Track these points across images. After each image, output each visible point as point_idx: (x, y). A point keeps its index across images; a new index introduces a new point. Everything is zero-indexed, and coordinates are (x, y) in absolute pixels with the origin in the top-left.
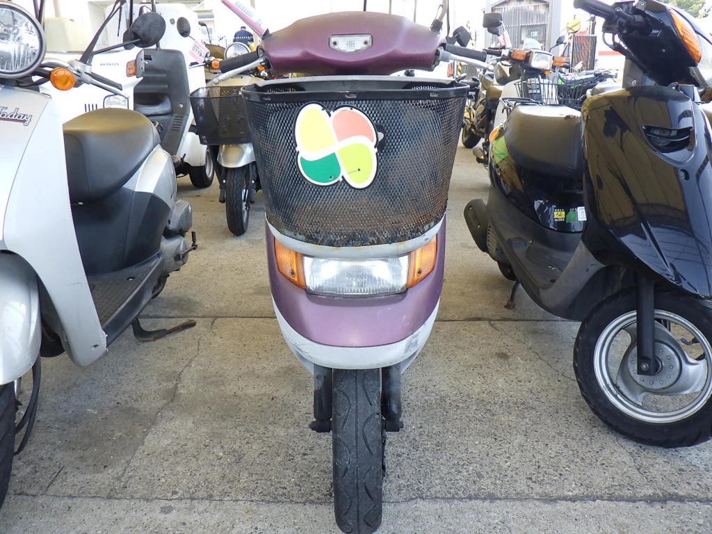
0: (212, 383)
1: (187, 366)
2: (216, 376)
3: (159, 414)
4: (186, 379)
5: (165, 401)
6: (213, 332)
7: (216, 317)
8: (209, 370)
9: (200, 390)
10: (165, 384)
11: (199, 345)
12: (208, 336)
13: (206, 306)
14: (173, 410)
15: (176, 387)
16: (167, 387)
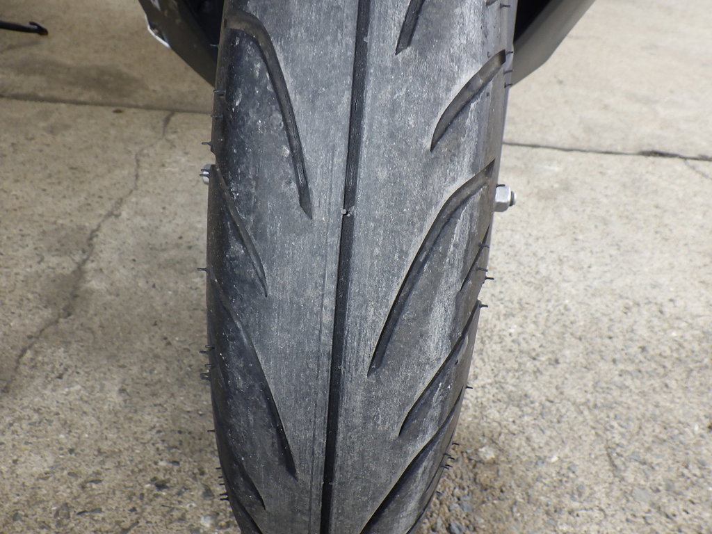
0: (171, 264)
1: (110, 214)
2: (178, 246)
3: (29, 354)
4: (107, 252)
5: (47, 313)
6: (168, 141)
7: (173, 112)
8: (163, 229)
9: (141, 283)
10: (53, 260)
11: (138, 166)
12: (158, 147)
13: (152, 87)
14: (67, 344)
15: (80, 272)
16: (59, 271)
